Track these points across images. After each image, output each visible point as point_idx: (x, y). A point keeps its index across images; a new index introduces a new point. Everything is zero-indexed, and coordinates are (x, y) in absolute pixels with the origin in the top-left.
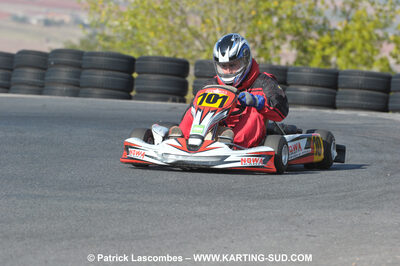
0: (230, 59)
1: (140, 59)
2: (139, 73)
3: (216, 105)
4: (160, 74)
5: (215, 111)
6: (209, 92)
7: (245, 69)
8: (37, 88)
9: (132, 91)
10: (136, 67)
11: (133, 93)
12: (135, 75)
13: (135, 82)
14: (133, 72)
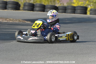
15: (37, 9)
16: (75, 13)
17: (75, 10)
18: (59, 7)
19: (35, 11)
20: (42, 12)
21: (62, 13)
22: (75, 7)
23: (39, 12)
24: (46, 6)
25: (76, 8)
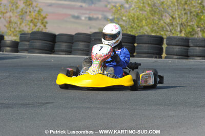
1: (138, 36)
2: (138, 44)
4: (148, 44)
8: (86, 52)
9: (134, 53)
10: (136, 41)
11: (135, 54)
12: (136, 45)
13: (136, 48)
14: (135, 43)
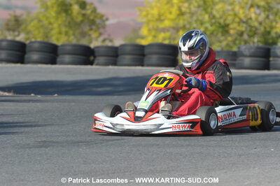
0: (189, 49)
3: (162, 86)
5: (160, 90)
6: (160, 76)
7: (201, 57)
15: (35, 56)
16: (142, 65)
17: (143, 55)
18: (96, 50)
19: (28, 63)
20: (49, 66)
21: (107, 64)
22: (142, 47)
23: (40, 65)
24: (59, 48)
25: (146, 51)
